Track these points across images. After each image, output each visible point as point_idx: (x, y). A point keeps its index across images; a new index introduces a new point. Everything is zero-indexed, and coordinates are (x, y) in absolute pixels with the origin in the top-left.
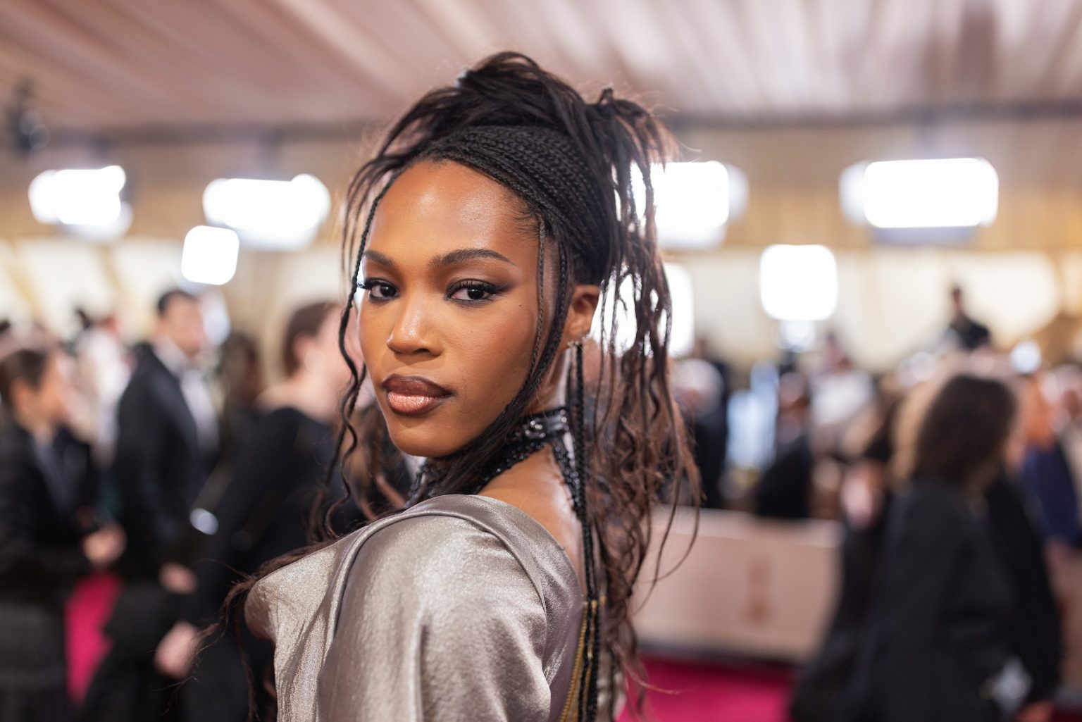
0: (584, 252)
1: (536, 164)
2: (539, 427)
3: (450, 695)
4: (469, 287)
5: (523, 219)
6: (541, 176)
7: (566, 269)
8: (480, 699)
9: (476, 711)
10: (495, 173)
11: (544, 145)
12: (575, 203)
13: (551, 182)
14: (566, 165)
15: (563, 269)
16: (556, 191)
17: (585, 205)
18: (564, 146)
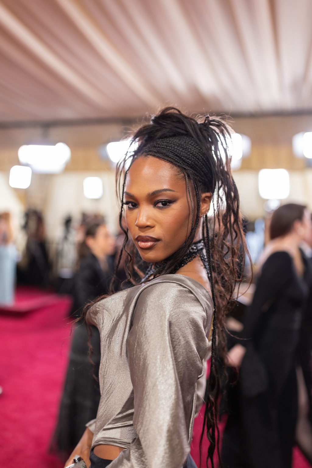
0: (203, 182)
1: (182, 152)
2: (195, 248)
3: (179, 344)
4: (162, 202)
5: (179, 174)
6: (184, 157)
7: (198, 190)
8: (189, 345)
9: (188, 349)
10: (167, 159)
11: (184, 144)
12: (198, 165)
13: (188, 159)
14: (193, 151)
15: (196, 190)
16: (190, 162)
17: (202, 164)
18: (192, 143)
